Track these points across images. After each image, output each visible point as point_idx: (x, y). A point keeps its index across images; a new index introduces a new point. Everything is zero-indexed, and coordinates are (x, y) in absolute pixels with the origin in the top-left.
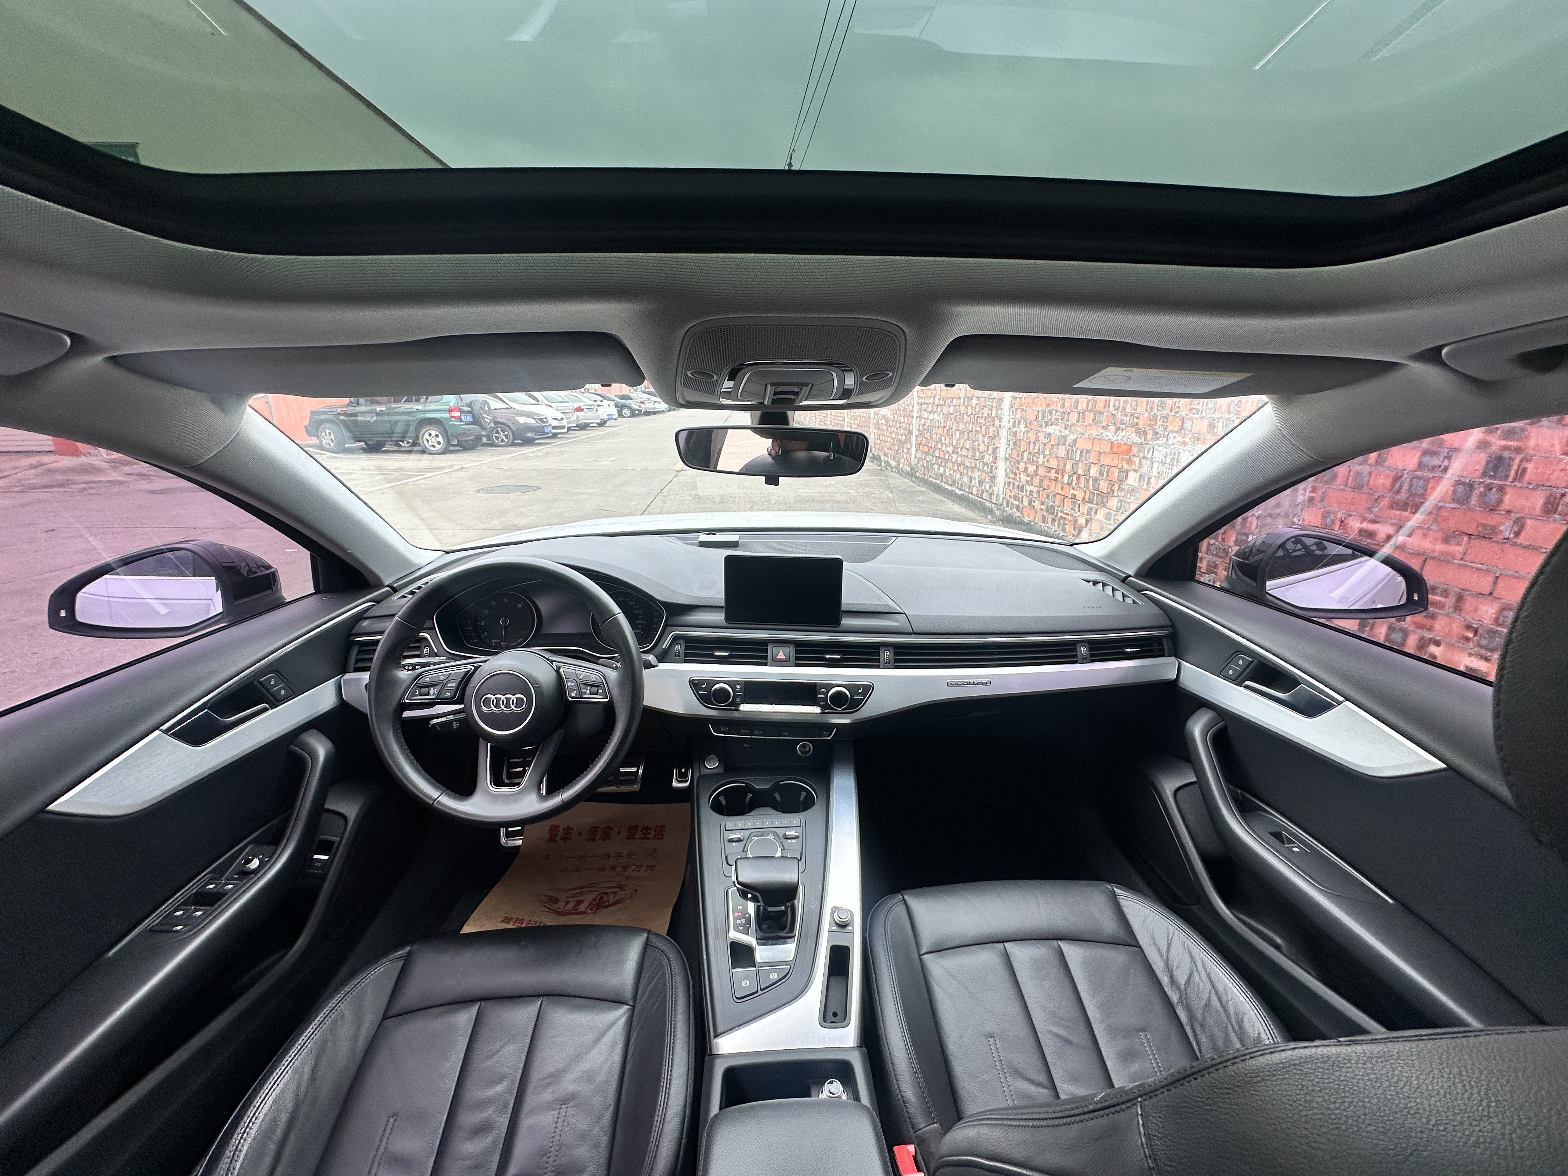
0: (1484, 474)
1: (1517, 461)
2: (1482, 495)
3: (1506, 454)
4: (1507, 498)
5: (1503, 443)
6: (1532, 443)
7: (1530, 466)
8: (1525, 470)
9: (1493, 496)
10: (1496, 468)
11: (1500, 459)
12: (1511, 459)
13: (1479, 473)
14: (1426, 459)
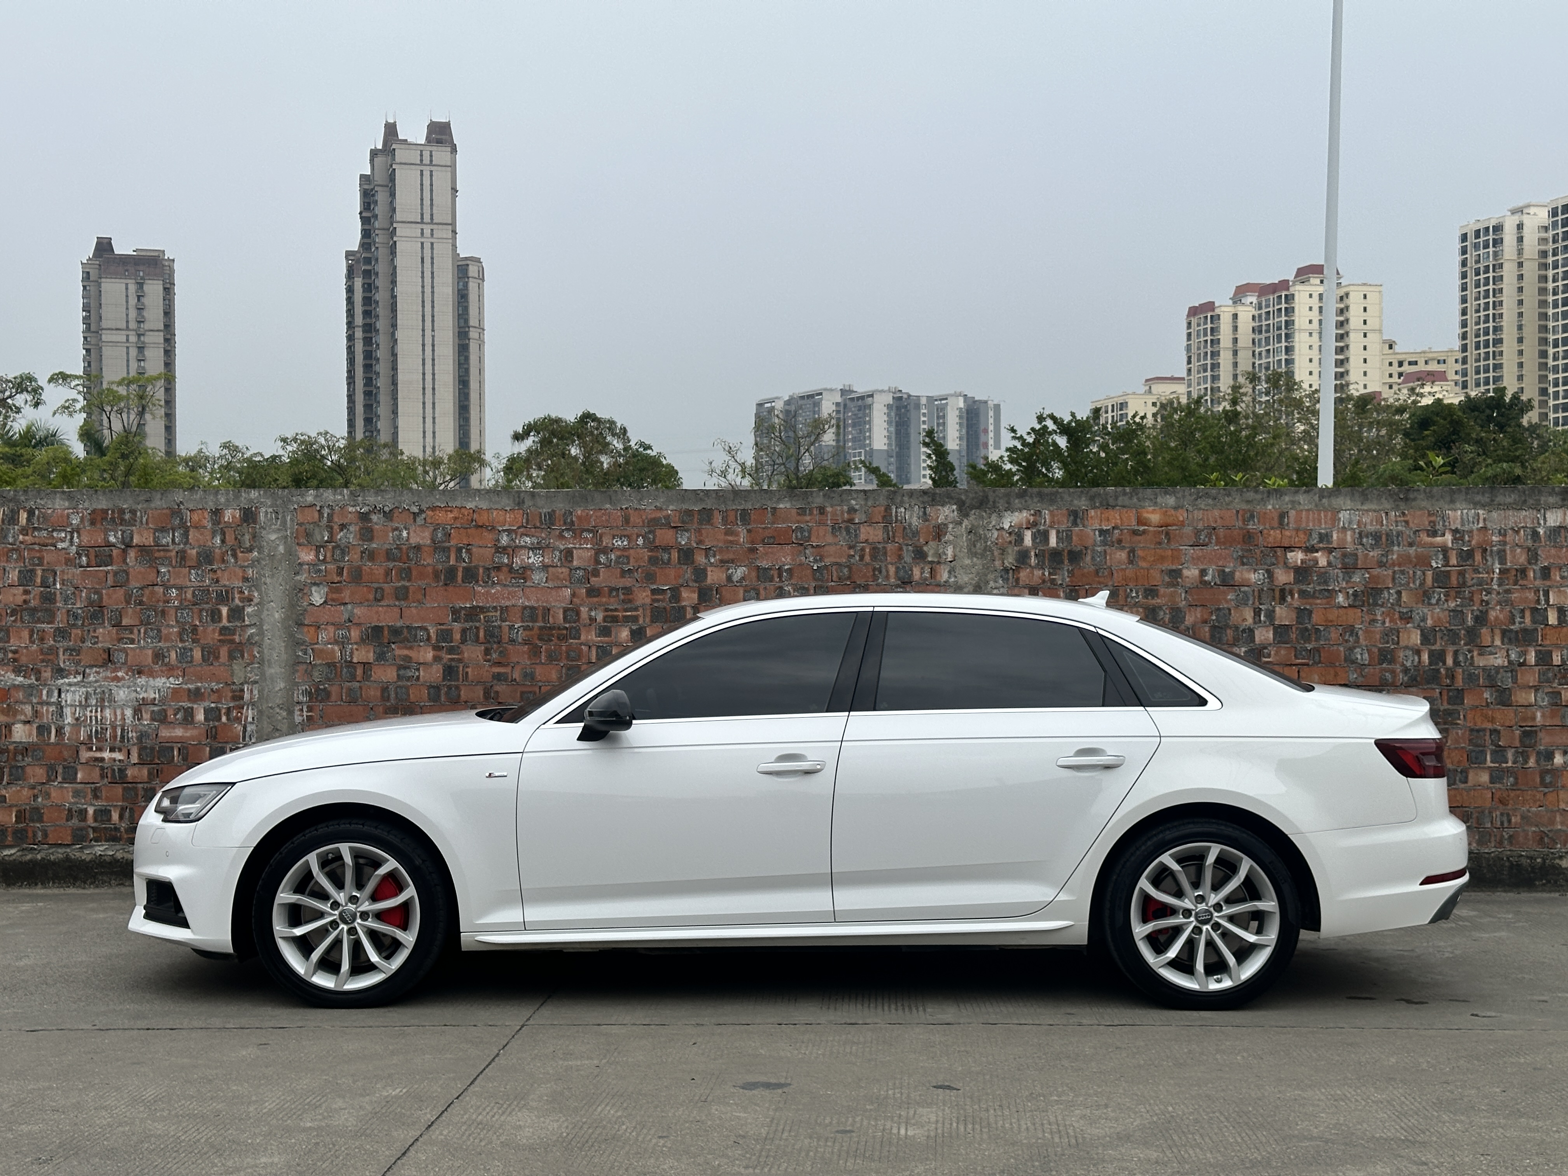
0: (444, 679)
1: (461, 669)
2: (447, 694)
3: (453, 664)
4: (462, 692)
5: (450, 657)
6: (466, 655)
7: (469, 670)
8: (467, 673)
9: (454, 692)
10: (450, 674)
11: (450, 667)
12: (458, 667)
13: (441, 679)
14: (402, 672)
